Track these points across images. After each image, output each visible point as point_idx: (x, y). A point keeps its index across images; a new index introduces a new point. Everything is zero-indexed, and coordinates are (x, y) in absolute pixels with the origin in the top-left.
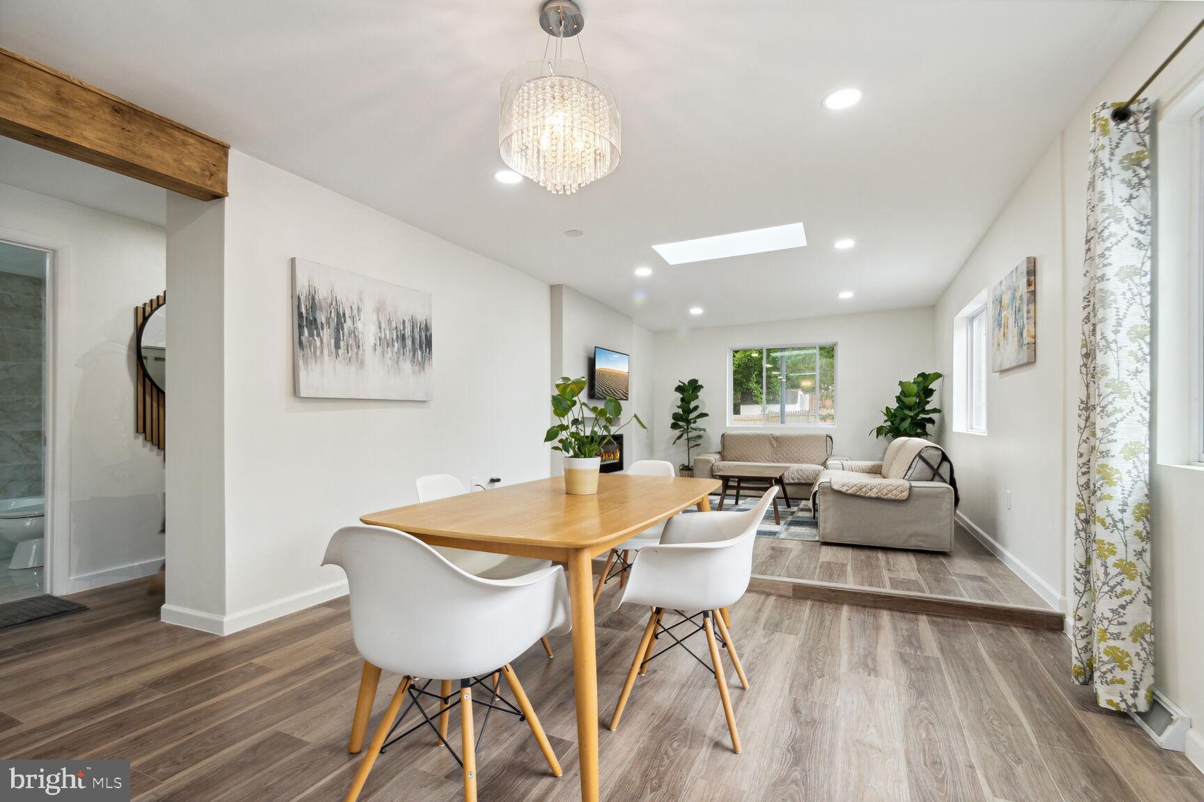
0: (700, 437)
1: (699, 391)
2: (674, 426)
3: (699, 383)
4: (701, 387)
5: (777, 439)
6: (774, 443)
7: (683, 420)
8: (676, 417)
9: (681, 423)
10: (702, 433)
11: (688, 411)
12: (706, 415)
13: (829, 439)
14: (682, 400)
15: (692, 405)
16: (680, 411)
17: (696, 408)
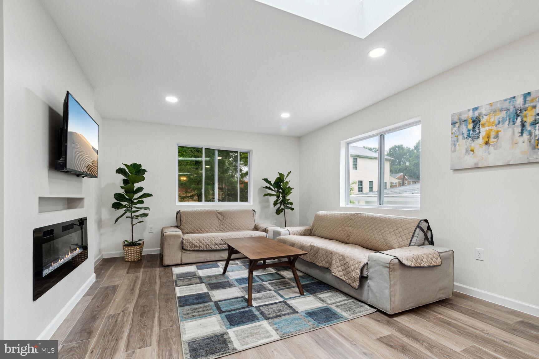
0: (145, 215)
1: (144, 174)
2: (116, 206)
3: (142, 168)
4: (144, 171)
5: (221, 213)
6: (220, 217)
7: (126, 200)
8: (118, 196)
9: (124, 203)
10: (146, 212)
11: (130, 191)
12: (150, 195)
13: (254, 212)
14: (125, 182)
15: (137, 186)
16: (122, 191)
17: (140, 189)
